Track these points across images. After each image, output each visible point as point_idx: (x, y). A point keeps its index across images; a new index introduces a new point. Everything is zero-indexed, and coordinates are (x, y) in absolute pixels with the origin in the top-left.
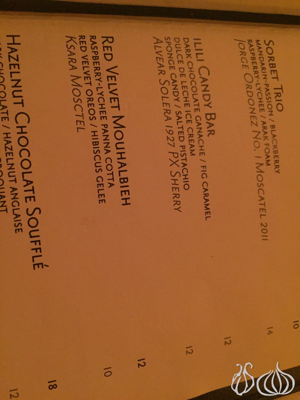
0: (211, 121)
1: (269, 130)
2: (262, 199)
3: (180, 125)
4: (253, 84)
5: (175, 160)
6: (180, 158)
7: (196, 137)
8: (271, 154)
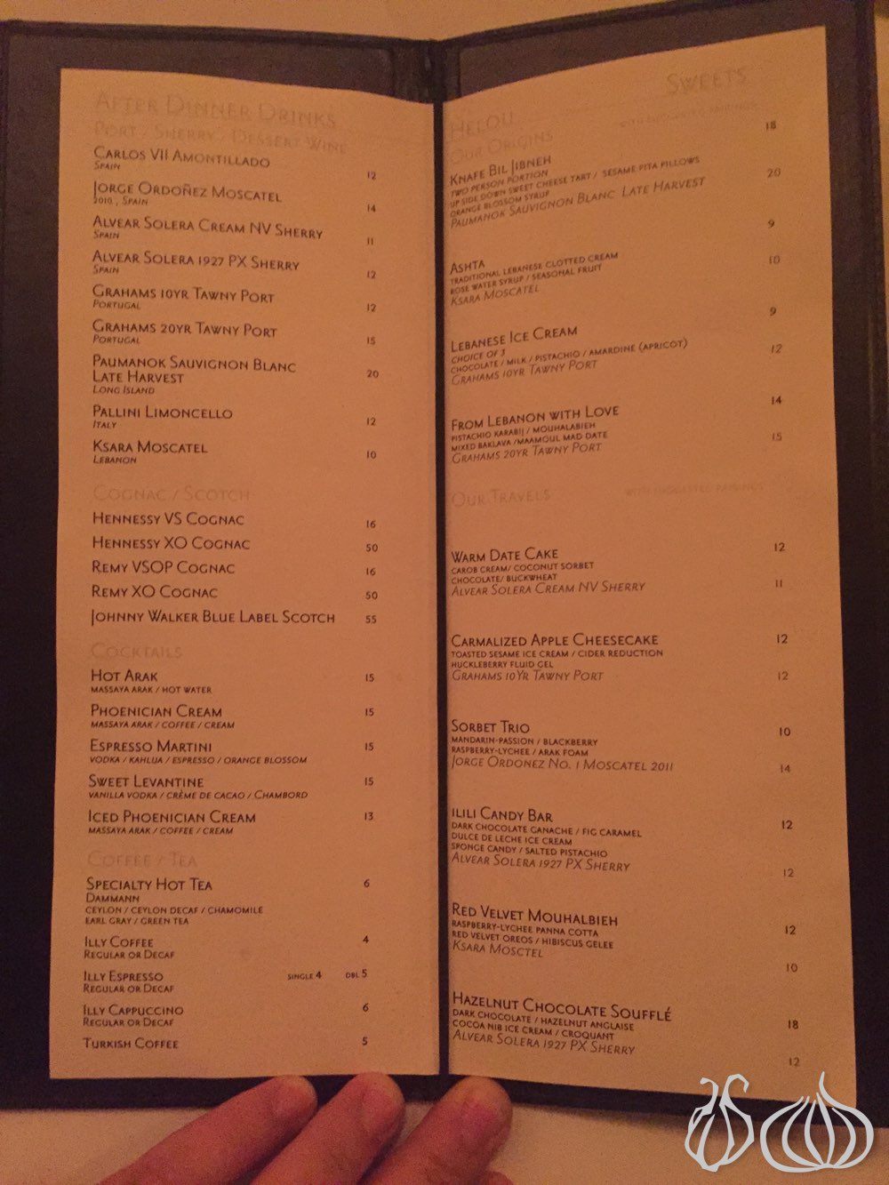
0: (537, 816)
1: (549, 748)
2: (624, 765)
3: (540, 851)
4: (499, 756)
5: (575, 863)
6: (573, 857)
7: (552, 836)
8: (575, 748)
